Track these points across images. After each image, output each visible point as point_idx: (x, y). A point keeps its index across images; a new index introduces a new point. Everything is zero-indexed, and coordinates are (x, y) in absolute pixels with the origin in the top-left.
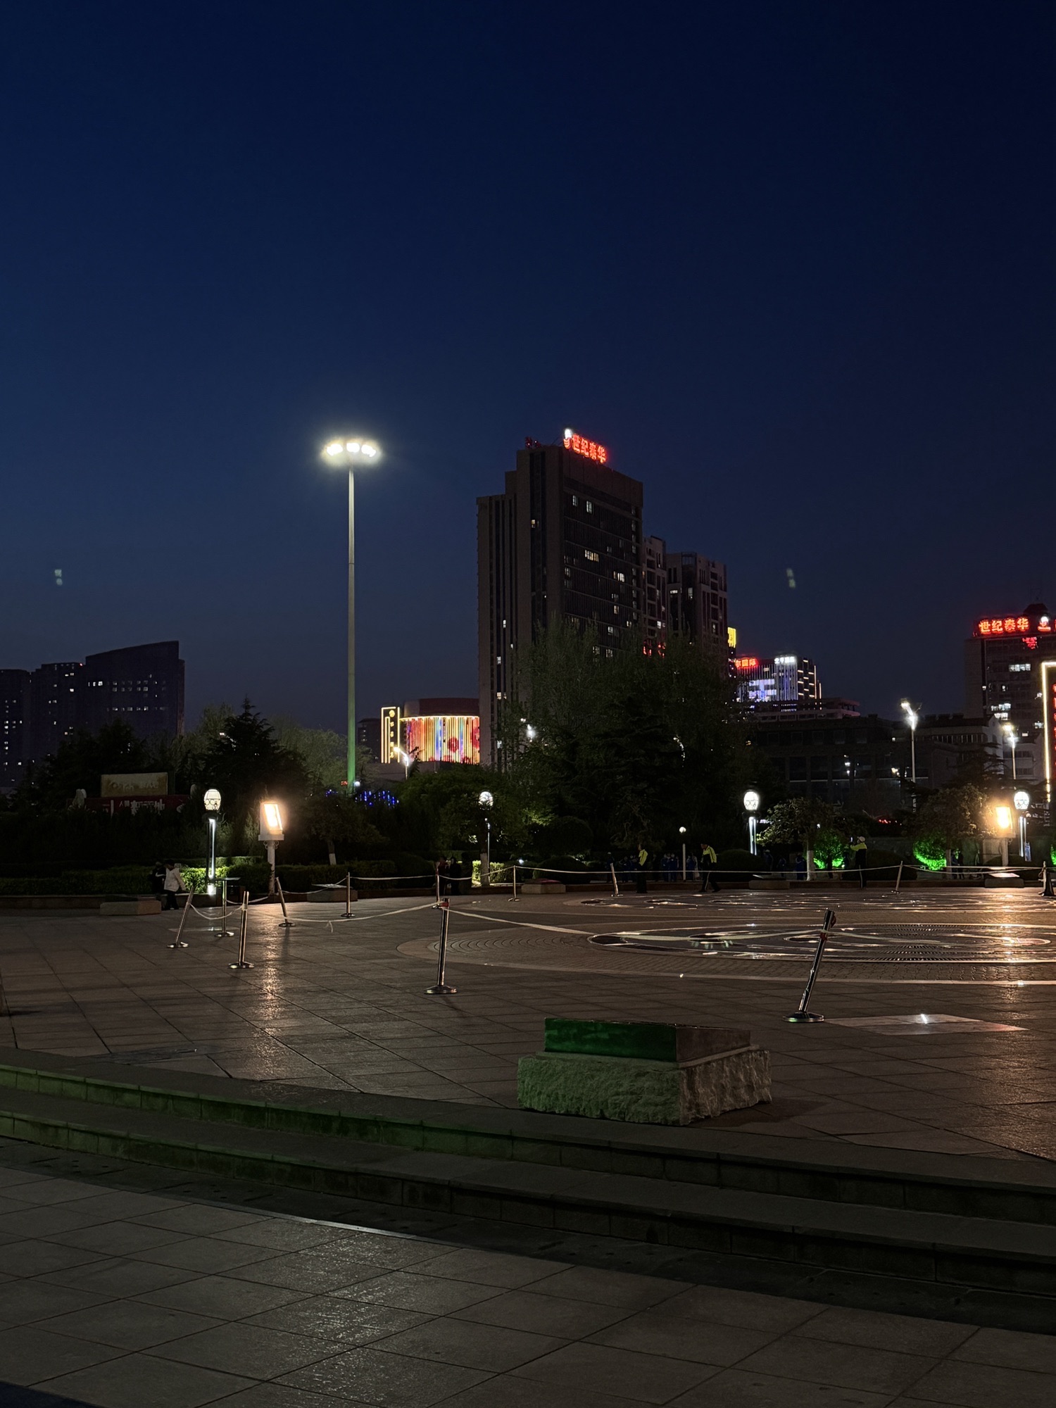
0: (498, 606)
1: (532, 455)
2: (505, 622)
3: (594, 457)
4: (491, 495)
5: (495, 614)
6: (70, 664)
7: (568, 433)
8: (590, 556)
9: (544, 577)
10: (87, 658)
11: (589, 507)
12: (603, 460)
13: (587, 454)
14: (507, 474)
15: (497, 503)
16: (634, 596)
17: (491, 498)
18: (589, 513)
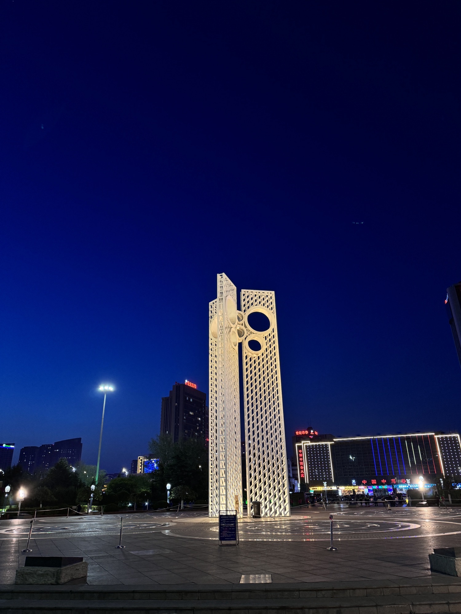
0: (166, 428)
1: (177, 386)
2: (167, 432)
3: (193, 387)
4: (165, 397)
5: (165, 430)
6: (50, 445)
7: (186, 381)
8: (191, 413)
9: (178, 419)
10: (55, 443)
11: (191, 400)
12: (195, 388)
13: (191, 386)
14: (170, 391)
15: (167, 399)
16: (203, 424)
17: (165, 398)
18: (191, 402)
